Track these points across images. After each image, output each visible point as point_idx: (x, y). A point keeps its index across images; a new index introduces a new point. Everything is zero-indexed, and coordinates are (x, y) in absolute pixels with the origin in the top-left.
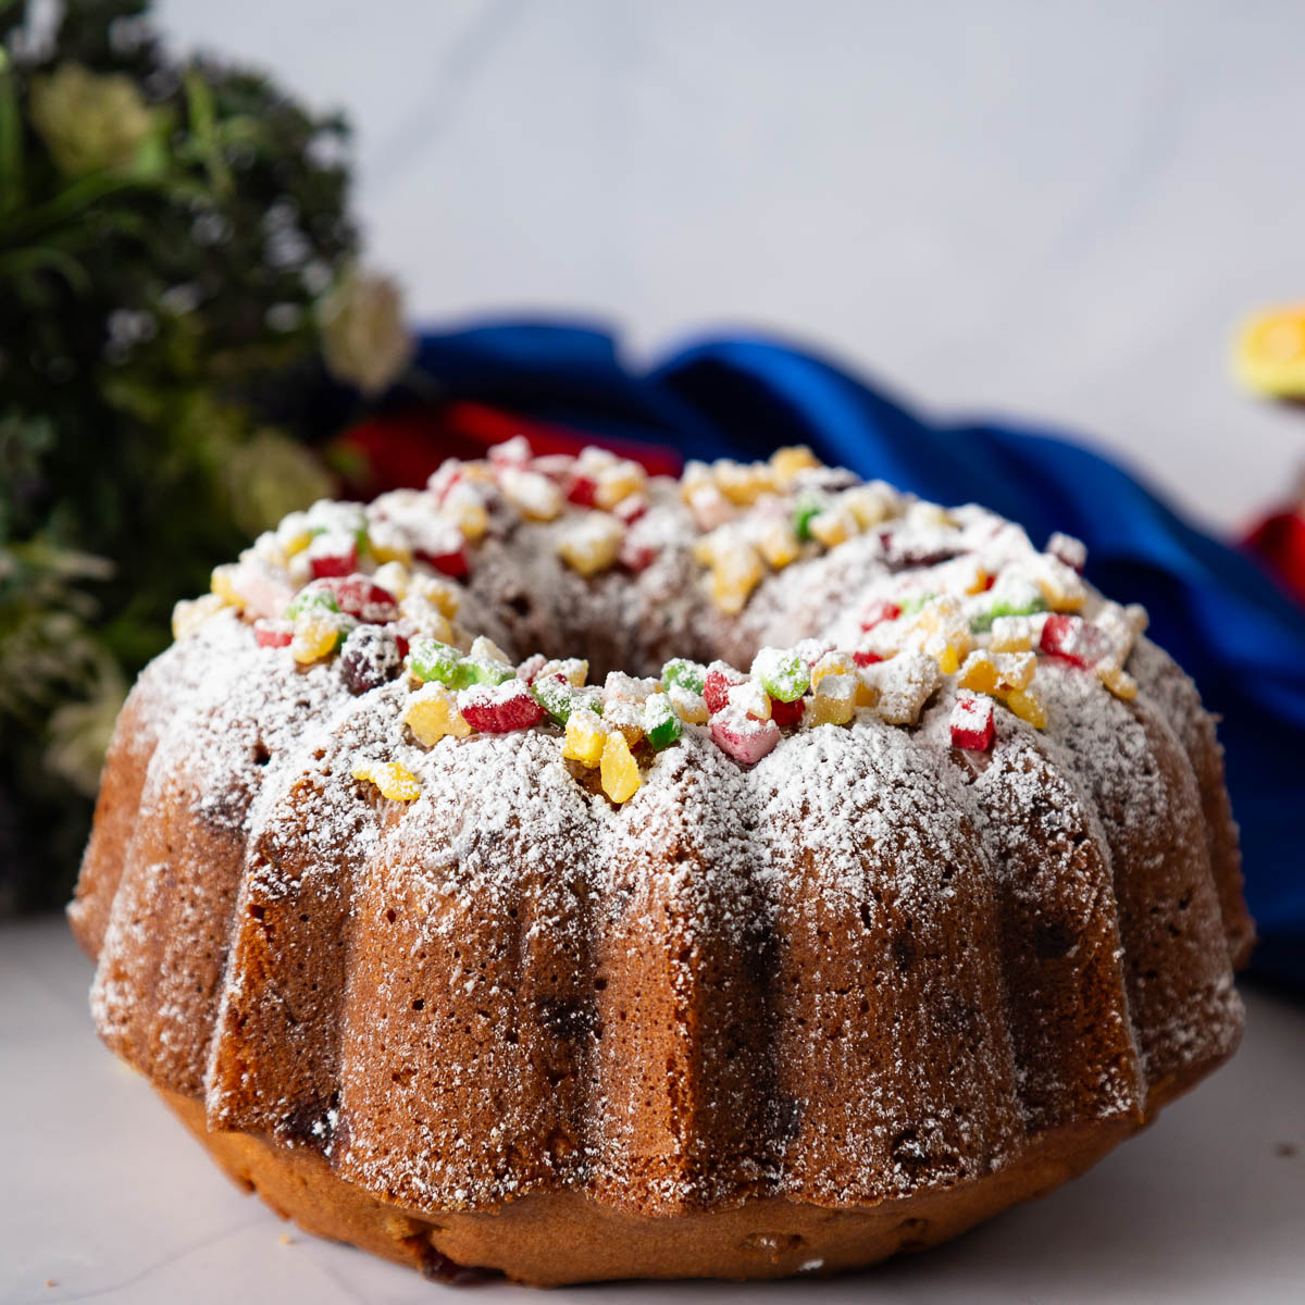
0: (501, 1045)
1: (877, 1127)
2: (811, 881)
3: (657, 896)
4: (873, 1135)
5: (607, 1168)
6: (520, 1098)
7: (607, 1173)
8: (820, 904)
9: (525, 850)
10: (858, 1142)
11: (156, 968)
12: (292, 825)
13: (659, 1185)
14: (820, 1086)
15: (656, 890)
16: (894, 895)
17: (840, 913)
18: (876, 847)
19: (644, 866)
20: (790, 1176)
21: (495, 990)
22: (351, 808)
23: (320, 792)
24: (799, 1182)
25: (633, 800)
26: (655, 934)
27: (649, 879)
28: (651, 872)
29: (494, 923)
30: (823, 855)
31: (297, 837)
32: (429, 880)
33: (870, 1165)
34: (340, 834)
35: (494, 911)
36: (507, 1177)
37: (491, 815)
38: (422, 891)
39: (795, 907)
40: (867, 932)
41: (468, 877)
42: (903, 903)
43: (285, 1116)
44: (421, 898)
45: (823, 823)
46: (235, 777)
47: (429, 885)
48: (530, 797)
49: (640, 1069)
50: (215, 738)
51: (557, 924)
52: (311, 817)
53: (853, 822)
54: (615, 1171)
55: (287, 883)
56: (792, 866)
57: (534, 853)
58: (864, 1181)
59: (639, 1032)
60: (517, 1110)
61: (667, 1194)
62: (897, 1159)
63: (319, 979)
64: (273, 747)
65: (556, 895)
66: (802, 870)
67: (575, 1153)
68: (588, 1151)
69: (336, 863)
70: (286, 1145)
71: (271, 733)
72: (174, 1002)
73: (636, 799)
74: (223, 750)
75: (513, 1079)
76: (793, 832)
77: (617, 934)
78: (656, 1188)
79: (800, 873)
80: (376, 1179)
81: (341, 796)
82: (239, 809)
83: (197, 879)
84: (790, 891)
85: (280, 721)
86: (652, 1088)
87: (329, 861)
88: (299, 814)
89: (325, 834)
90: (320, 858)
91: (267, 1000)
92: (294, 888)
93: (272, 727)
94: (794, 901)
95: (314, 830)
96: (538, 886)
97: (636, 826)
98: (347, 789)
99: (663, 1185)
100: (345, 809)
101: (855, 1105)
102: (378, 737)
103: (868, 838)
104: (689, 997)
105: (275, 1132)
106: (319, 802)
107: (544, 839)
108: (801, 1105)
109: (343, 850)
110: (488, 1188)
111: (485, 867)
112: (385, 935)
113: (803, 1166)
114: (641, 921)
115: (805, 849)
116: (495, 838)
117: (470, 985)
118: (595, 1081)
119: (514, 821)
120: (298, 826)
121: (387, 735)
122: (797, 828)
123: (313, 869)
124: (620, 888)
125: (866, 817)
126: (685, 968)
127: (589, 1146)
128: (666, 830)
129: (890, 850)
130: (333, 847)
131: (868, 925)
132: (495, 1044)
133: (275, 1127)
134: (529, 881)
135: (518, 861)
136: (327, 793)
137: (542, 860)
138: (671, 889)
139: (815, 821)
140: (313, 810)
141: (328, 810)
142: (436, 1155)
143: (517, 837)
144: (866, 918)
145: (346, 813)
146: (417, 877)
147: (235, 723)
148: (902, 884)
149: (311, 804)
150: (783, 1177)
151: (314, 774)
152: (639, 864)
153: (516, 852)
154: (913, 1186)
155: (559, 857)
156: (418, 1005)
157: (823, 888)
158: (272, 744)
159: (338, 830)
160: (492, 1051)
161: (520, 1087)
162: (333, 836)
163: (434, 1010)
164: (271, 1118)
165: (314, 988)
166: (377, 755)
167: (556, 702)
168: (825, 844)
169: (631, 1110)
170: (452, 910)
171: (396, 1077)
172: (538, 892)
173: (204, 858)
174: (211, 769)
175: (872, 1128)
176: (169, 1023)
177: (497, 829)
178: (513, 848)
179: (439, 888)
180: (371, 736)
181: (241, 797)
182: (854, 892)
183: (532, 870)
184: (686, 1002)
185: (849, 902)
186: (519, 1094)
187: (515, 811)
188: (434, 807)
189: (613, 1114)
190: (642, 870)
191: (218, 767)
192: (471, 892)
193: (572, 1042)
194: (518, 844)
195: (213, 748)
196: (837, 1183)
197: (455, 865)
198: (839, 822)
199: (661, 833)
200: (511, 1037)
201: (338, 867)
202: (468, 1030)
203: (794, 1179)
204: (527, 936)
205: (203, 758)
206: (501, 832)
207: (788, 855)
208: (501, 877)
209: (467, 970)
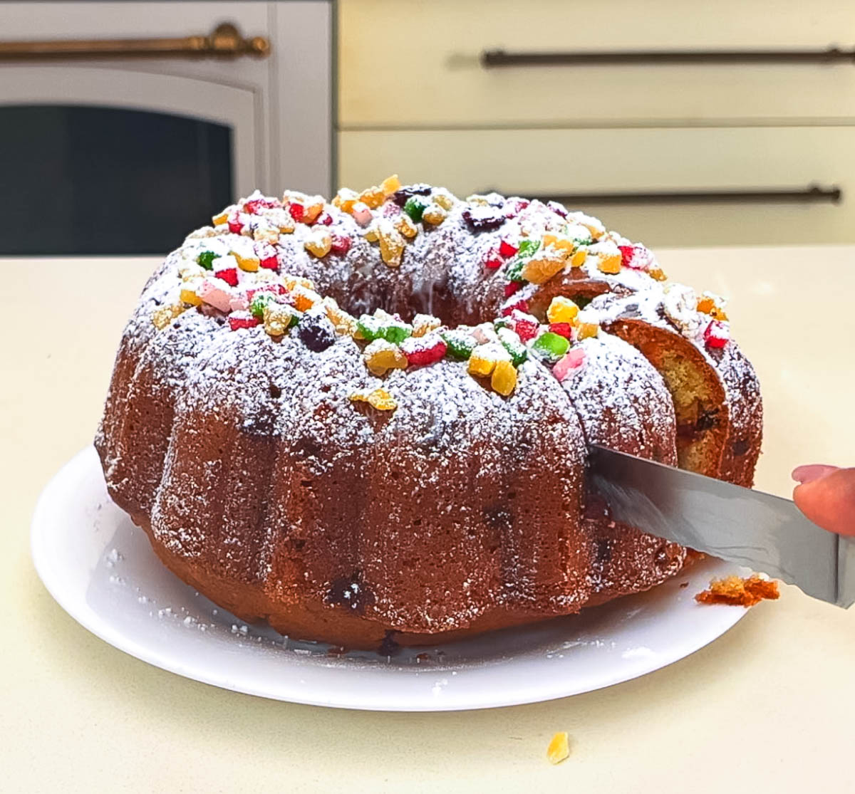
0: (467, 538)
1: (649, 549)
2: (613, 424)
3: (547, 444)
4: (647, 553)
5: (521, 592)
6: (477, 564)
7: (521, 595)
8: (620, 436)
9: (471, 429)
10: (641, 558)
11: (219, 518)
12: (323, 432)
13: (555, 599)
14: (622, 532)
15: (546, 441)
16: (652, 425)
17: (630, 439)
18: (640, 400)
19: (535, 429)
20: (606, 581)
21: (463, 508)
22: (353, 418)
23: (334, 410)
24: (611, 583)
25: (515, 392)
26: (548, 466)
27: (540, 436)
28: (541, 432)
29: (462, 472)
30: (616, 409)
31: (327, 438)
32: (419, 453)
33: (646, 570)
34: (351, 433)
35: (461, 466)
36: (472, 607)
37: (448, 412)
38: (416, 459)
39: (606, 439)
40: (642, 447)
41: (444, 448)
42: (656, 429)
43: (328, 591)
44: (416, 464)
45: (612, 392)
46: (263, 407)
47: (420, 456)
48: (464, 398)
49: (540, 539)
50: (242, 386)
51: (492, 467)
52: (333, 426)
53: (626, 389)
54: (526, 594)
55: (325, 465)
56: (602, 418)
57: (476, 431)
58: (644, 578)
59: (538, 519)
60: (476, 570)
61: (562, 603)
62: (656, 564)
63: (344, 514)
64: (281, 387)
65: (490, 451)
66: (607, 419)
67: (502, 588)
68: (508, 585)
69: (350, 450)
70: (330, 607)
71: (276, 378)
72: (234, 536)
73: (517, 391)
74: (250, 392)
75: (473, 555)
76: (598, 399)
77: (523, 468)
78: (554, 601)
79: (606, 421)
80: (397, 619)
81: (346, 411)
82: (269, 425)
83: (244, 467)
84: (602, 431)
85: (280, 371)
86: (547, 548)
87: (347, 449)
88: (326, 425)
89: (343, 434)
90: (342, 448)
91: (317, 531)
92: (330, 467)
93: (276, 375)
94: (605, 436)
95: (336, 433)
96: (481, 448)
97: (522, 406)
98: (348, 407)
99: (559, 599)
100: (350, 418)
101: (639, 539)
102: (355, 375)
103: (635, 397)
104: (570, 497)
105: (324, 600)
106: (335, 416)
107: (479, 422)
108: (612, 544)
109: (353, 442)
110: (464, 615)
111: (453, 441)
112: (391, 486)
113: (612, 574)
114: (539, 459)
115: (607, 407)
116: (454, 425)
117: (449, 508)
118: (510, 548)
119: (461, 414)
120: (326, 432)
121: (359, 373)
122: (599, 396)
123: (340, 455)
124: (521, 442)
125: (631, 386)
126: (569, 482)
127: (508, 582)
128: (544, 408)
129: (646, 401)
130: (348, 441)
131: (643, 444)
132: (463, 538)
133: (323, 598)
134: (477, 446)
135: (469, 436)
136: (339, 411)
137: (480, 434)
138: (554, 440)
139: (608, 392)
140: (333, 421)
141: (341, 420)
142: (435, 602)
143: (465, 423)
144: (642, 440)
145: (351, 420)
146: (411, 452)
147: (252, 376)
148: (654, 419)
149: (331, 418)
150: (601, 582)
151: (328, 401)
152: (532, 427)
153: (467, 431)
154: (664, 576)
155: (488, 430)
156: (418, 522)
157: (619, 427)
158: (280, 385)
159: (349, 431)
160: (462, 541)
161: (477, 558)
162: (347, 435)
163: (428, 524)
164: (321, 593)
165: (341, 520)
166: (358, 385)
167: (458, 344)
168: (617, 404)
169: (535, 561)
170: (437, 468)
171: (405, 563)
172: (481, 452)
173: (248, 454)
174: (246, 404)
175: (646, 550)
176: (232, 547)
177: (454, 420)
178: (465, 428)
179: (427, 458)
180: (351, 375)
181: (268, 418)
182: (635, 427)
183: (477, 439)
184: (569, 500)
185: (633, 432)
186: (477, 562)
187: (460, 408)
188: (411, 412)
189: (522, 564)
190: (535, 431)
191: (250, 402)
192: (448, 457)
193: (499, 529)
194: (467, 426)
195: (243, 391)
196: (631, 581)
197: (435, 443)
198: (620, 392)
199: (541, 410)
200: (471, 532)
201: (353, 452)
202: (448, 532)
203: (608, 582)
204: (477, 476)
205: (237, 397)
206: (457, 421)
207: (598, 411)
208: (463, 446)
209: (447, 500)
